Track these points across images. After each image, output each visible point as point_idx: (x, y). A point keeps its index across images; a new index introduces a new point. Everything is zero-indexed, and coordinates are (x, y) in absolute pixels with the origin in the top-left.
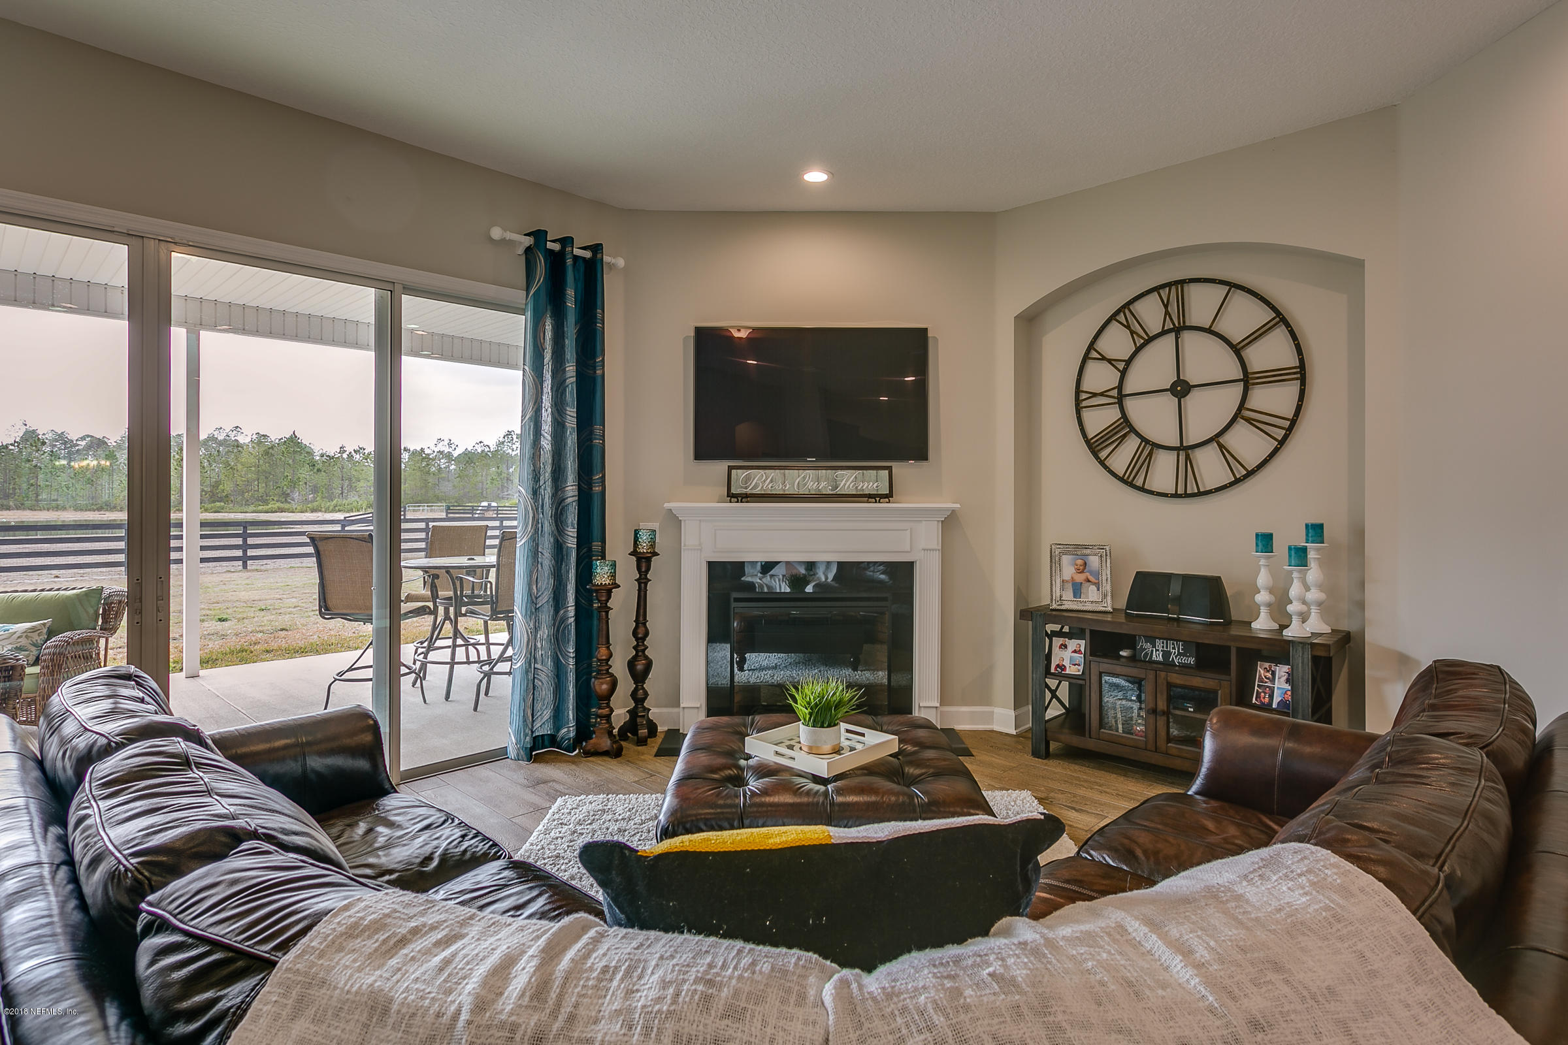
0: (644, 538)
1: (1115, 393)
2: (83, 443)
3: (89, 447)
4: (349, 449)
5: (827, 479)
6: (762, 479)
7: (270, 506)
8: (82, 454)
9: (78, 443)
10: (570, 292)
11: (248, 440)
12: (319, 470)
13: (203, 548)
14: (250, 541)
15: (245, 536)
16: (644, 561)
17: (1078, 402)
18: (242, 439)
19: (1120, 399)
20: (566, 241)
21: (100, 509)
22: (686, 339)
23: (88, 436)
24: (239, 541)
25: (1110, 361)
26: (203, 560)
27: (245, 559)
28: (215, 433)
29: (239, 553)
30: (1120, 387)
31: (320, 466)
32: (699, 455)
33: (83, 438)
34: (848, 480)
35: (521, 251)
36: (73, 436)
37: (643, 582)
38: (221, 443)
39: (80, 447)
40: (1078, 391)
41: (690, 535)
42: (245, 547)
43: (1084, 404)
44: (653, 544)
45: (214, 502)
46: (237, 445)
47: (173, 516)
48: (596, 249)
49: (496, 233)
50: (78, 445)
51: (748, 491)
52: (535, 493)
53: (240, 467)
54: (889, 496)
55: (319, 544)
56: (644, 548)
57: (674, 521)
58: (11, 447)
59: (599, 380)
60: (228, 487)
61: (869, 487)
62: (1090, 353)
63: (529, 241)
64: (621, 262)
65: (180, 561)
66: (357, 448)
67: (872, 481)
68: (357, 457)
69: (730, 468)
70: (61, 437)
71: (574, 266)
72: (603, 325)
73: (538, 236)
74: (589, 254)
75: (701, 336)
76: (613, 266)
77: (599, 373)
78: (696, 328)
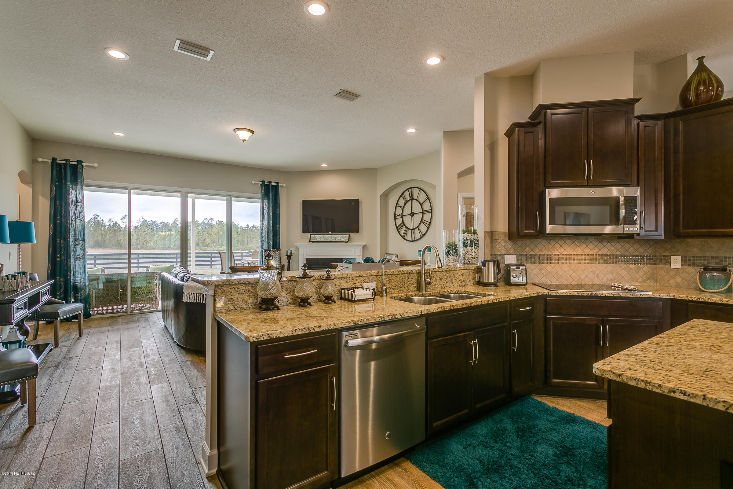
0: (289, 251)
1: (401, 215)
2: (161, 225)
3: (163, 226)
4: (250, 225)
5: (333, 238)
6: (318, 237)
7: (222, 248)
8: (161, 229)
9: (160, 225)
10: (271, 194)
11: (215, 223)
12: (239, 234)
13: (196, 261)
14: (213, 259)
15: (211, 257)
16: (289, 257)
17: (395, 217)
18: (214, 223)
19: (402, 216)
20: (270, 182)
21: (167, 249)
22: (301, 203)
23: (163, 222)
24: (209, 259)
25: (400, 207)
26: (196, 265)
27: (211, 265)
28: (205, 221)
29: (209, 263)
30: (402, 214)
31: (240, 233)
32: (304, 232)
33: (161, 223)
34: (339, 237)
35: (259, 185)
36: (158, 222)
37: (289, 262)
38: (206, 224)
39: (160, 226)
40: (395, 214)
41: (301, 252)
42: (211, 261)
43: (396, 218)
44: (291, 253)
45: (204, 246)
46: (212, 225)
47: (188, 251)
48: (278, 183)
49: (253, 182)
50: (159, 226)
51: (315, 240)
52: (262, 241)
53: (212, 233)
54: (347, 242)
55: (221, 254)
56: (289, 254)
57: (297, 248)
58: (139, 227)
59: (278, 214)
60: (208, 241)
61: (343, 239)
62: (397, 205)
63: (261, 183)
64: (284, 185)
65: (191, 265)
66: (253, 225)
67: (345, 238)
68: (254, 229)
69: (311, 235)
70: (154, 223)
71: (272, 188)
72: (279, 201)
73: (263, 182)
74: (276, 184)
75: (305, 202)
76: (283, 186)
77: (278, 212)
78: (303, 201)
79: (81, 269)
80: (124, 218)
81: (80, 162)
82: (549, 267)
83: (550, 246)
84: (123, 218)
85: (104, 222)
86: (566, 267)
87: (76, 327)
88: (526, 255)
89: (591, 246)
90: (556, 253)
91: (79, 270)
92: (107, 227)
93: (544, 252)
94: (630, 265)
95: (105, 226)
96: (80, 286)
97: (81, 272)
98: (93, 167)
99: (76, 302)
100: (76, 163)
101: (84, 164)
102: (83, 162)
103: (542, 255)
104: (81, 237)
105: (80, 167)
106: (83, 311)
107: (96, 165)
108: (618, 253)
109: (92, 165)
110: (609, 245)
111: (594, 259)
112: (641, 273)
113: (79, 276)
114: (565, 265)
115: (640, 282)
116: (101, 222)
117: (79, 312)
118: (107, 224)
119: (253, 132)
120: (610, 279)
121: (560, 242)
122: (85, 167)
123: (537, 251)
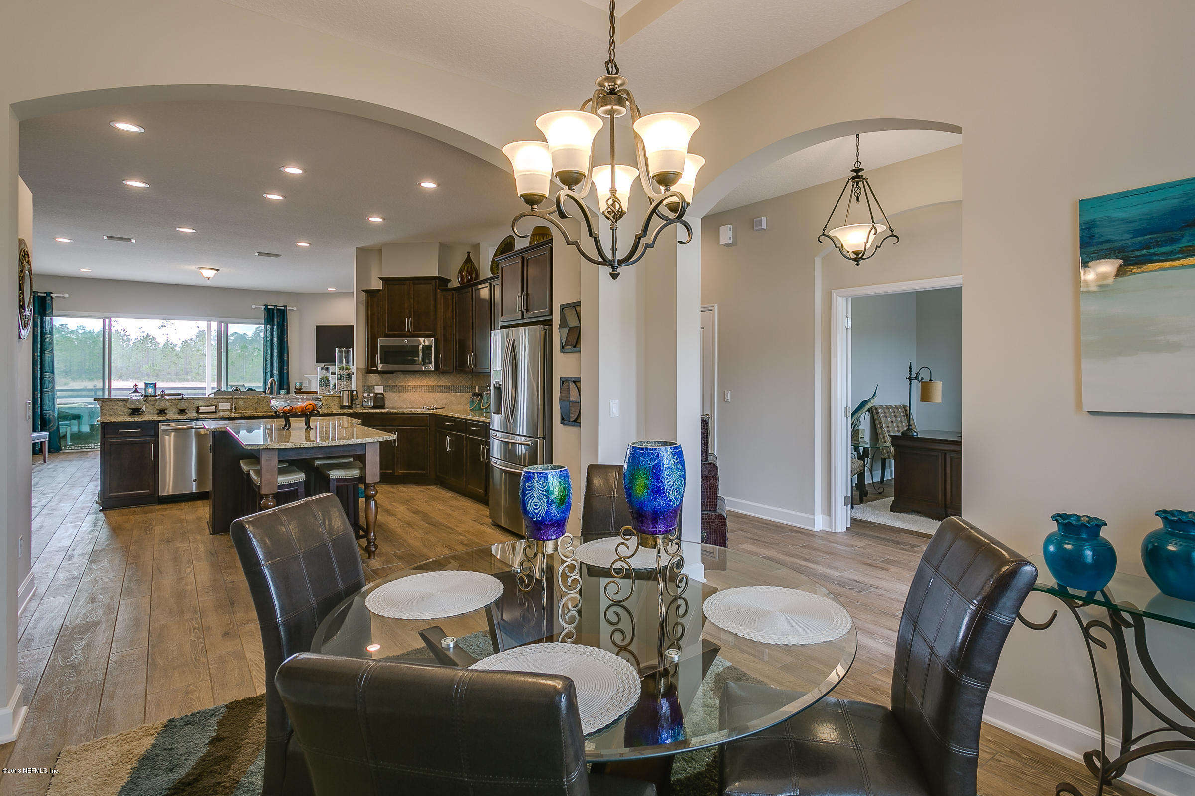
0: (298, 384)
10: (276, 320)
20: (275, 306)
22: (314, 329)
23: (236, 333)
32: (317, 362)
35: (262, 310)
48: (285, 307)
49: (254, 307)
56: (298, 387)
59: (285, 342)
63: (264, 307)
64: (295, 309)
71: (277, 313)
72: (287, 327)
73: (266, 306)
74: (283, 308)
75: (319, 329)
76: (293, 310)
77: (285, 340)
78: (317, 326)
79: (49, 402)
80: (165, 326)
81: (48, 293)
82: (405, 395)
83: (406, 379)
84: (162, 326)
85: (127, 334)
86: (416, 395)
87: (42, 458)
88: (390, 386)
89: (432, 379)
90: (410, 384)
91: (48, 402)
92: (133, 341)
93: (402, 384)
94: (457, 393)
95: (129, 340)
96: (49, 419)
97: (50, 404)
98: (63, 297)
99: (42, 430)
100: (45, 294)
101: (53, 295)
102: (52, 293)
103: (400, 386)
104: (49, 369)
105: (48, 298)
106: (48, 439)
107: (66, 295)
108: (449, 384)
109: (62, 295)
110: (443, 378)
111: (434, 389)
112: (463, 399)
113: (48, 408)
114: (416, 393)
115: (463, 406)
116: (123, 333)
117: (44, 440)
118: (133, 337)
119: (218, 270)
120: (444, 403)
121: (412, 376)
122: (54, 298)
123: (397, 383)
